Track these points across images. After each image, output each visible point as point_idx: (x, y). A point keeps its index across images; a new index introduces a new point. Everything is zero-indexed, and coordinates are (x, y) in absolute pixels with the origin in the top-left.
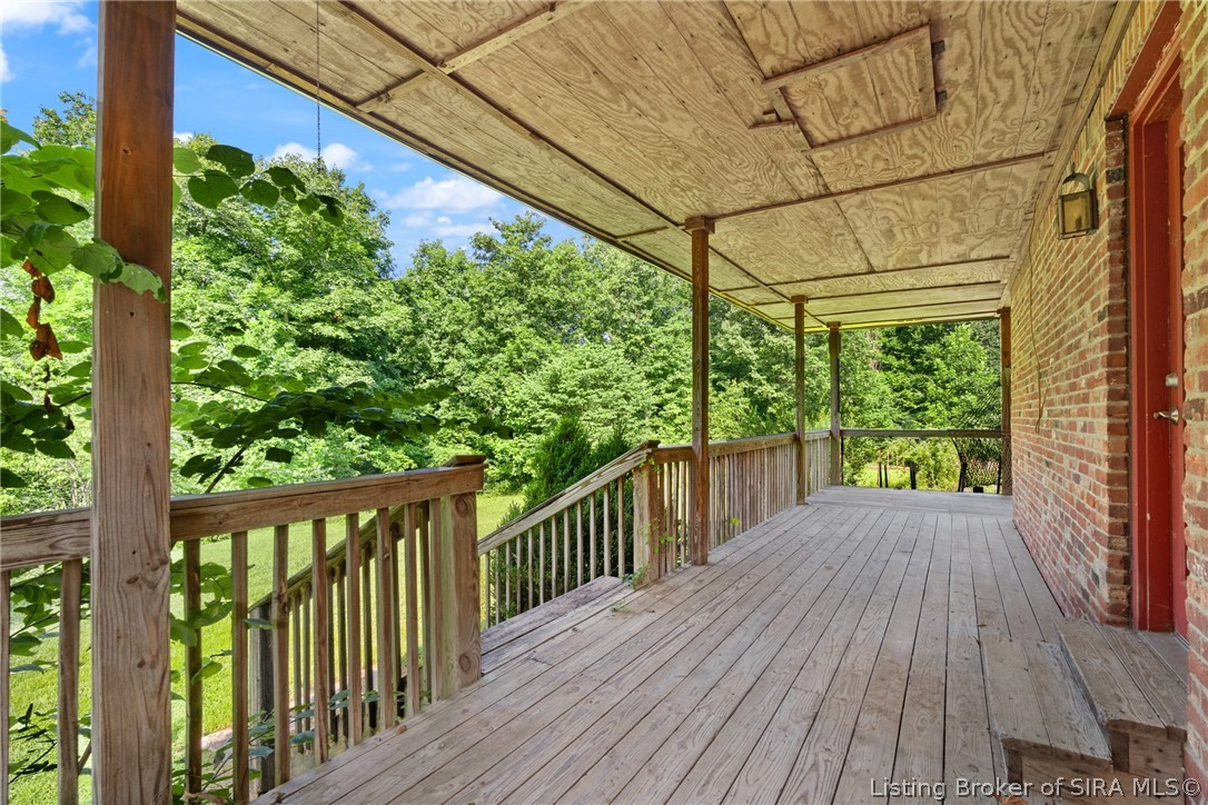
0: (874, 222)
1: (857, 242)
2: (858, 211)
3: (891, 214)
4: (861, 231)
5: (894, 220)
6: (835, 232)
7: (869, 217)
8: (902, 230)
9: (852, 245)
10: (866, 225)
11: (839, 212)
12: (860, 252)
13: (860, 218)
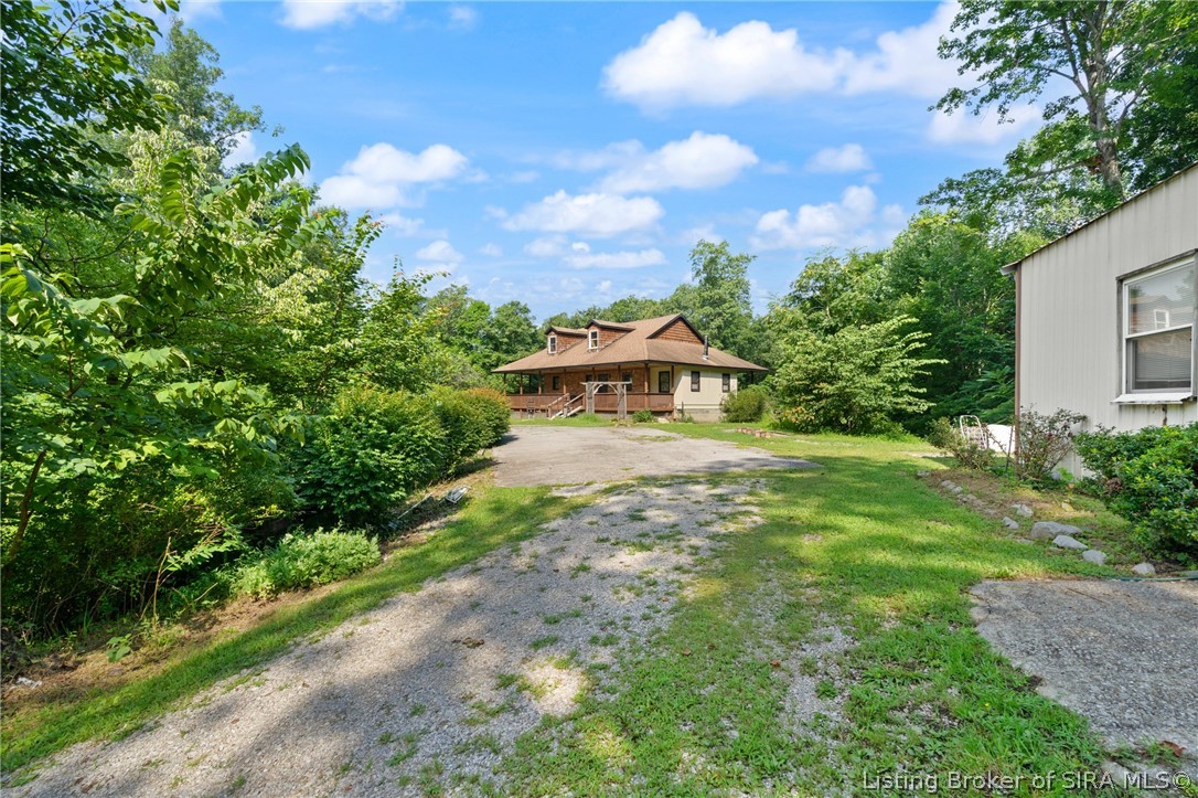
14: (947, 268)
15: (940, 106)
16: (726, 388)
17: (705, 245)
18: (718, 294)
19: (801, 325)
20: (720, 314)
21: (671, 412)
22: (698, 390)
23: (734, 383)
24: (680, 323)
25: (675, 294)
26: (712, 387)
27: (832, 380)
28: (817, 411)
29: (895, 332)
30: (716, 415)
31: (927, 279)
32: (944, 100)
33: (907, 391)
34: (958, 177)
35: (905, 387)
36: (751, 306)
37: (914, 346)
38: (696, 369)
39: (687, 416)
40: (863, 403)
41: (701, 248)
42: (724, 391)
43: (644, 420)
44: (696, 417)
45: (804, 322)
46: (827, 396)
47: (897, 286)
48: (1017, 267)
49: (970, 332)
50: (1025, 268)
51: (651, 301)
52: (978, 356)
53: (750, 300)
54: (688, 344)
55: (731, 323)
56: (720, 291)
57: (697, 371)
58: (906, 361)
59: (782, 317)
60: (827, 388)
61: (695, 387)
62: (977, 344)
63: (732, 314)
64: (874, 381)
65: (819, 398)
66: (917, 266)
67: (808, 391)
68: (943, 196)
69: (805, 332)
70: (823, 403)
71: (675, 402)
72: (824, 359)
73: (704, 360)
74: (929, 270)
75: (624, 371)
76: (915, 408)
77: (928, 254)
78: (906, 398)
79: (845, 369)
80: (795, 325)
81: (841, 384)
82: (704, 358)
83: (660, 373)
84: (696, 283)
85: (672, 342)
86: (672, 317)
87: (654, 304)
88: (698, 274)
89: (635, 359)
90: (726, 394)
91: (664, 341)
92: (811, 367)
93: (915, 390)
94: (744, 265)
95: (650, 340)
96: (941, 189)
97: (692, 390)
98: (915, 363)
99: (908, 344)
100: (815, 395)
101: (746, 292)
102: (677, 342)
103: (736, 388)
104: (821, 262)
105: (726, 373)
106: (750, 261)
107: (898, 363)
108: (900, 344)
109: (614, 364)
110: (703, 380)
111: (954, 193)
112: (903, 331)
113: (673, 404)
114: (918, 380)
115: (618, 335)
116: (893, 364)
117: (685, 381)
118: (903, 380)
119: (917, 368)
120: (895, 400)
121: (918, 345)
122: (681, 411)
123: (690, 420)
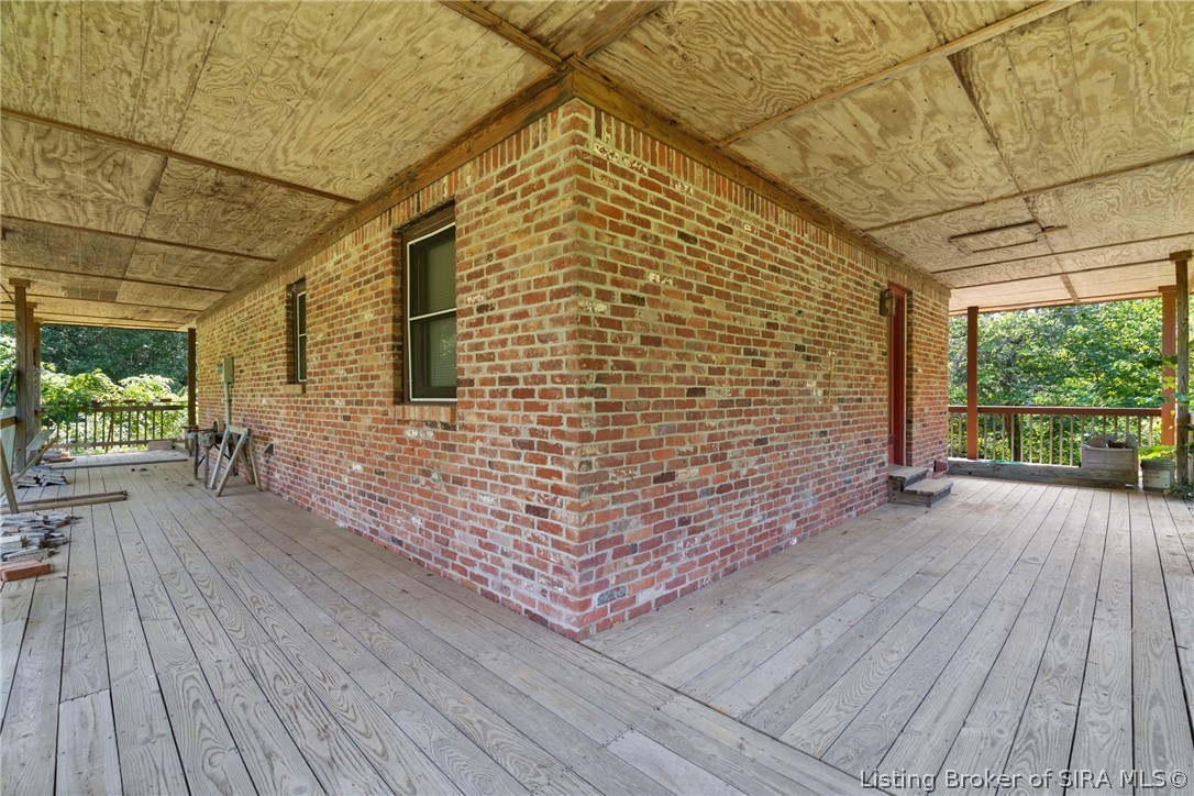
0: (975, 175)
1: (994, 141)
2: (996, 183)
3: (958, 185)
4: (989, 161)
5: (948, 179)
6: (1028, 155)
7: (981, 179)
8: (935, 169)
9: (1005, 134)
10: (984, 169)
11: (1019, 181)
12: (991, 120)
13: (993, 177)
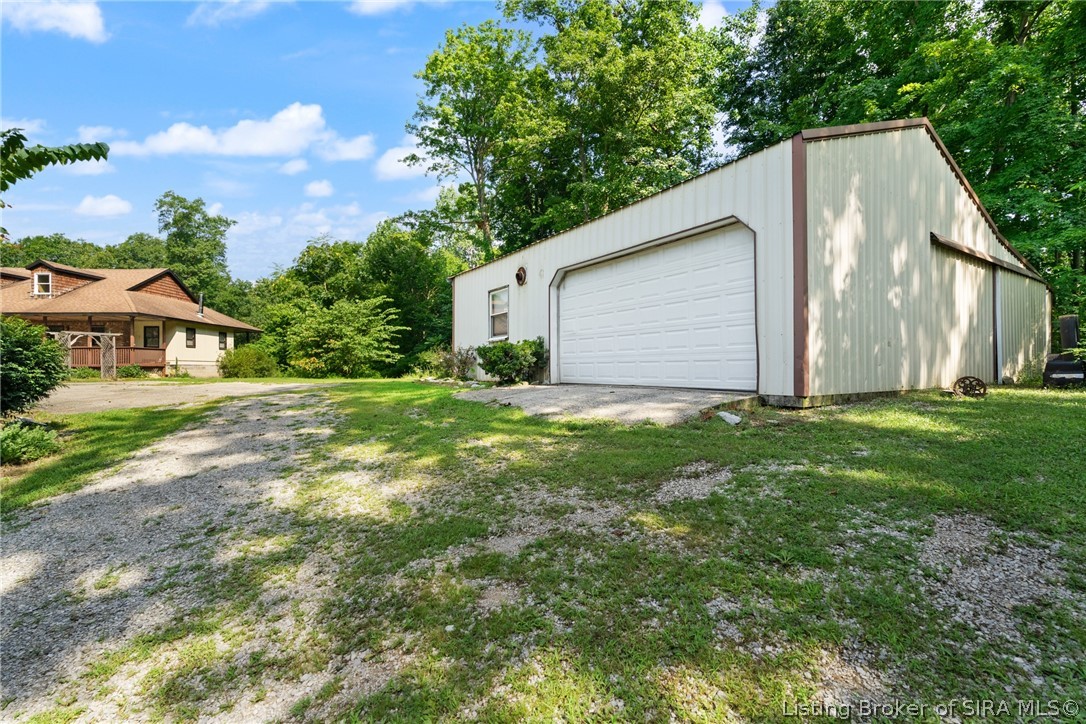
14: (406, 267)
15: (405, 161)
16: (222, 346)
17: (174, 198)
18: (194, 252)
19: (304, 294)
20: (194, 274)
21: (161, 368)
22: (194, 346)
23: (230, 341)
24: (168, 280)
25: (127, 243)
26: (208, 343)
27: (340, 337)
28: (325, 361)
29: (377, 307)
30: (214, 372)
31: (394, 272)
32: (407, 158)
33: (388, 348)
34: (415, 211)
35: (386, 344)
36: (227, 269)
37: (391, 317)
38: (190, 326)
39: (182, 371)
40: (360, 355)
41: (168, 199)
42: (220, 349)
43: (132, 375)
44: (192, 373)
45: (306, 292)
46: (333, 350)
47: (373, 274)
48: (453, 279)
49: (420, 312)
50: (456, 280)
51: (92, 245)
52: (424, 329)
53: (227, 264)
54: (176, 300)
55: (207, 283)
56: (195, 250)
57: (192, 328)
58: (387, 327)
59: (286, 286)
60: (335, 344)
61: (190, 343)
62: (423, 320)
63: (209, 275)
64: (366, 340)
65: (327, 351)
66: (387, 262)
67: (319, 346)
68: (406, 220)
69: (307, 300)
70: (331, 354)
71: (168, 358)
72: (331, 322)
73: (199, 317)
74: (395, 266)
75: (96, 323)
76: (390, 360)
77: (395, 255)
78: (387, 352)
79: (348, 331)
80: (298, 294)
81: (345, 340)
82: (200, 315)
83: (145, 328)
84: (164, 236)
85: (159, 297)
86: (157, 271)
87: (98, 249)
88: (167, 226)
89: (117, 310)
90: (223, 352)
91: (148, 295)
92: (322, 327)
93: (392, 347)
94: (222, 228)
95: (132, 292)
96: (406, 216)
97: (187, 346)
98: (393, 328)
99: (388, 315)
100: (324, 349)
101: (222, 254)
102: (164, 298)
103: (233, 346)
104: (319, 246)
105: (222, 332)
106: (229, 225)
107: (382, 328)
108: (382, 316)
109: (84, 314)
110: (199, 337)
111: (412, 220)
112: (384, 306)
113: (164, 359)
114: (393, 341)
115: (80, 282)
116: (378, 328)
117: (180, 337)
118: (385, 340)
119: (393, 332)
120: (379, 353)
121: (394, 317)
122: (175, 367)
123: (186, 375)
